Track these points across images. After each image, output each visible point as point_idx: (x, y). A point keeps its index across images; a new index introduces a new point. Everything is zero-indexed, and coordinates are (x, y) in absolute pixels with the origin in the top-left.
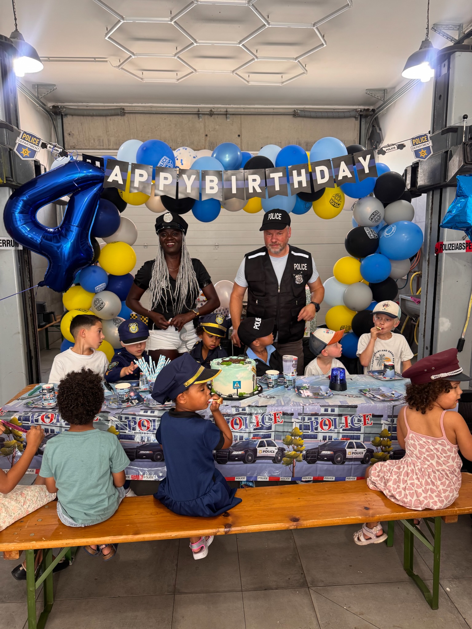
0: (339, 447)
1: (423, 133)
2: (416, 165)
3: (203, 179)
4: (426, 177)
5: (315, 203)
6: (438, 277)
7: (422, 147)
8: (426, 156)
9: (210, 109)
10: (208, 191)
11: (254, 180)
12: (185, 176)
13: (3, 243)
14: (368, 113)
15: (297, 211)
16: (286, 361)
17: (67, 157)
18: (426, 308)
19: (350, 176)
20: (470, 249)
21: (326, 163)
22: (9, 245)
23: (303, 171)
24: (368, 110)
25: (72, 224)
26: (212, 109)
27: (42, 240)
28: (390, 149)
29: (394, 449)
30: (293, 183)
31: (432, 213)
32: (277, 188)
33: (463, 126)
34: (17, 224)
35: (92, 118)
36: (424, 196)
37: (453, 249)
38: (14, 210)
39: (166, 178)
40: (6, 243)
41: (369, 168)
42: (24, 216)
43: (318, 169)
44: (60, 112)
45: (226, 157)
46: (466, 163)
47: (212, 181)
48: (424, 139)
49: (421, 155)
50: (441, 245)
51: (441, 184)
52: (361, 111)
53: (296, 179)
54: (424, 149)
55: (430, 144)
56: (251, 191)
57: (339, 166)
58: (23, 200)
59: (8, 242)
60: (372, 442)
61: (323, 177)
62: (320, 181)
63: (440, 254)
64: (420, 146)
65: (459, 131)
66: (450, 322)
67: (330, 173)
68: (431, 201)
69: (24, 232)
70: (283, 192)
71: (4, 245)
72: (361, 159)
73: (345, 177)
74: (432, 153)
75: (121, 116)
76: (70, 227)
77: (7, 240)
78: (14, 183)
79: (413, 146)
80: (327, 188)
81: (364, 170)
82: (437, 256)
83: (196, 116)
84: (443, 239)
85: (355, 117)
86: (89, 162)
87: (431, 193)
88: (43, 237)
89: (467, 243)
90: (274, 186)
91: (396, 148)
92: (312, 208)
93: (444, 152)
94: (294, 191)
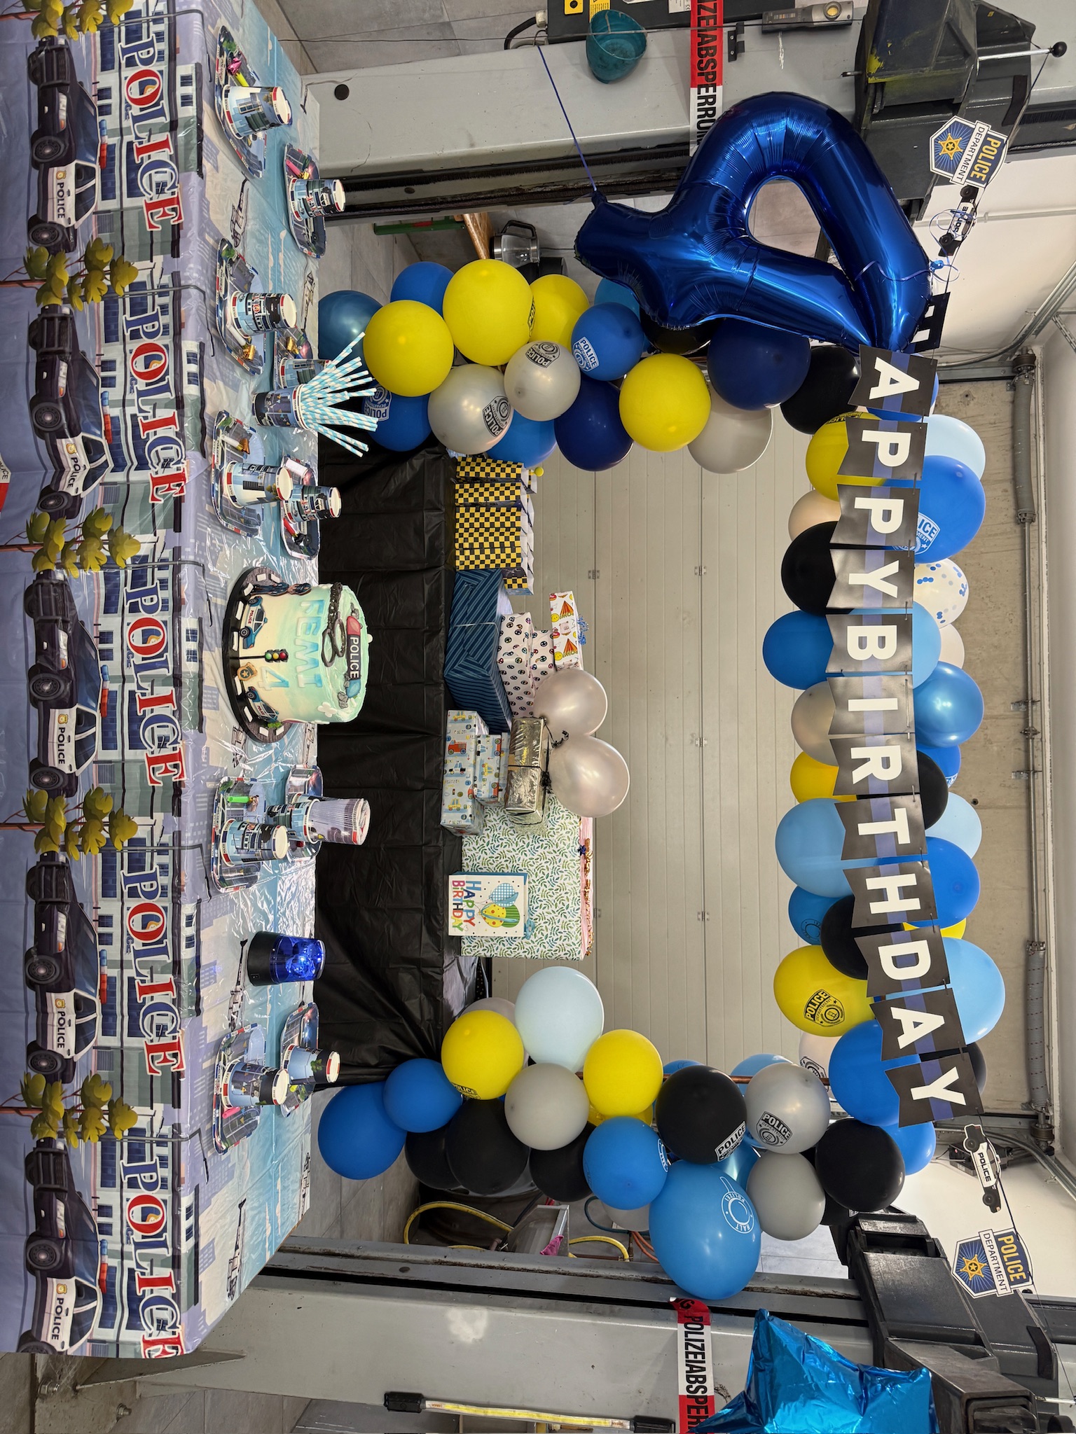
0: (79, 970)
1: (1034, 1267)
2: (930, 1251)
3: (886, 620)
4: (898, 1278)
5: (819, 952)
6: (606, 1307)
7: (991, 1263)
8: (964, 1276)
9: (1039, 729)
10: (854, 633)
11: (886, 763)
12: (894, 567)
13: (706, 98)
14: (1043, 1136)
15: (799, 900)
16: (349, 810)
17: (941, 254)
18: (519, 1270)
19: (903, 1042)
20: (690, 1408)
21: (939, 973)
22: (703, 113)
23: (914, 904)
24: (1052, 1137)
25: (759, 267)
26: (1039, 736)
27: (717, 188)
28: (983, 1164)
29: (72, 1153)
30: (877, 874)
31: (795, 1293)
32: (865, 829)
33: (1057, 1396)
34: (760, 126)
35: (1008, 448)
36: (842, 1272)
37: (687, 1354)
38: (796, 118)
39: (887, 515)
40: (707, 106)
41: (926, 1102)
42: (780, 145)
43: (921, 949)
44: (1019, 372)
45: (943, 699)
46: (969, 1401)
47: (882, 641)
48: (1016, 1271)
49: (967, 1262)
50: (701, 1318)
51: (880, 1323)
52: (1047, 1118)
53: (892, 883)
54: (987, 1271)
55: (1003, 1289)
56: (856, 753)
57: (930, 1010)
58: (822, 138)
59: (710, 112)
60: (97, 1076)
61: (899, 962)
62: (887, 953)
63: (673, 1314)
64: (994, 1258)
65: (1043, 1383)
66: (475, 1340)
67: (911, 983)
68: (829, 1291)
69: (739, 142)
70: (853, 846)
71: (703, 101)
72: (952, 1075)
73: (897, 1028)
74: (975, 1295)
75: (1016, 516)
76: (748, 260)
77: (714, 109)
78: (866, 118)
79: (996, 1238)
80: (863, 984)
81: (921, 1083)
82: (668, 1306)
83: (1021, 697)
84: (718, 1325)
85: (1030, 1103)
86: (926, 310)
87: (852, 1293)
88: (726, 193)
89: (706, 1402)
90: (871, 821)
91: (987, 1184)
92: (805, 944)
93: (980, 1332)
94: (856, 878)
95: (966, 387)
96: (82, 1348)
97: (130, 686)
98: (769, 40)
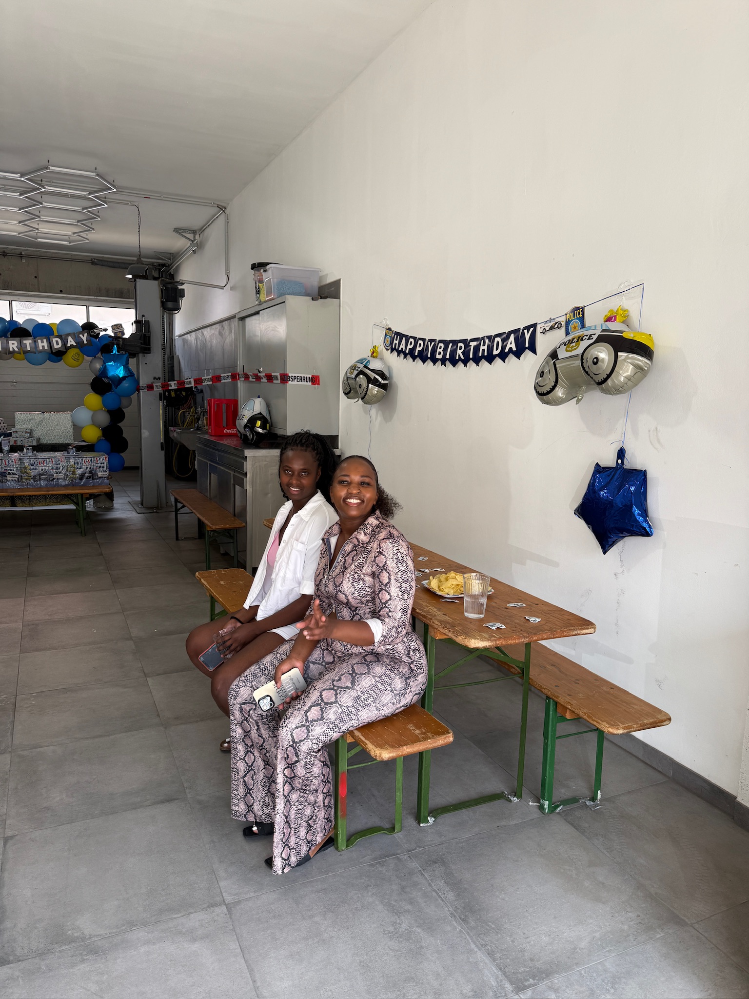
15: (53, 361)
19: (75, 344)
23: (45, 340)
30: (39, 347)
32: (29, 349)
43: (54, 340)
48: (119, 327)
53: (40, 345)
54: (120, 332)
56: (11, 349)
57: (68, 339)
61: (58, 344)
62: (56, 346)
64: (118, 330)
66: (148, 432)
70: (33, 351)
72: (81, 335)
73: (72, 346)
79: (113, 330)
92: (63, 361)
94: (41, 352)
96: (108, 470)
97: (3, 466)
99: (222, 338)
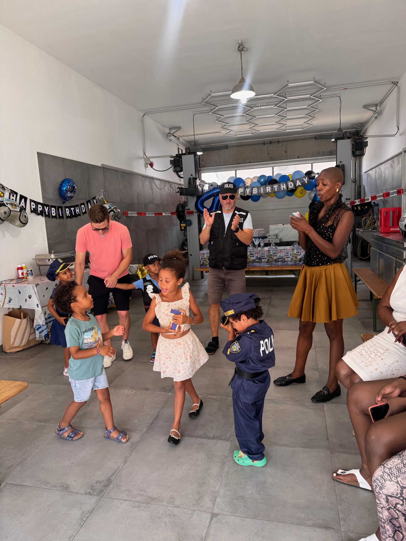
3: (252, 189)
10: (254, 193)
11: (268, 188)
12: (247, 189)
23: (284, 184)
26: (271, 140)
30: (281, 189)
32: (276, 190)
39: (241, 190)
43: (289, 183)
47: (255, 190)
56: (268, 192)
58: (200, 200)
62: (290, 187)
72: (304, 179)
73: (299, 185)
75: (226, 148)
83: (263, 144)
92: (295, 195)
95: (201, 160)
97: (260, 254)
98: (188, 206)
99: (393, 168)
